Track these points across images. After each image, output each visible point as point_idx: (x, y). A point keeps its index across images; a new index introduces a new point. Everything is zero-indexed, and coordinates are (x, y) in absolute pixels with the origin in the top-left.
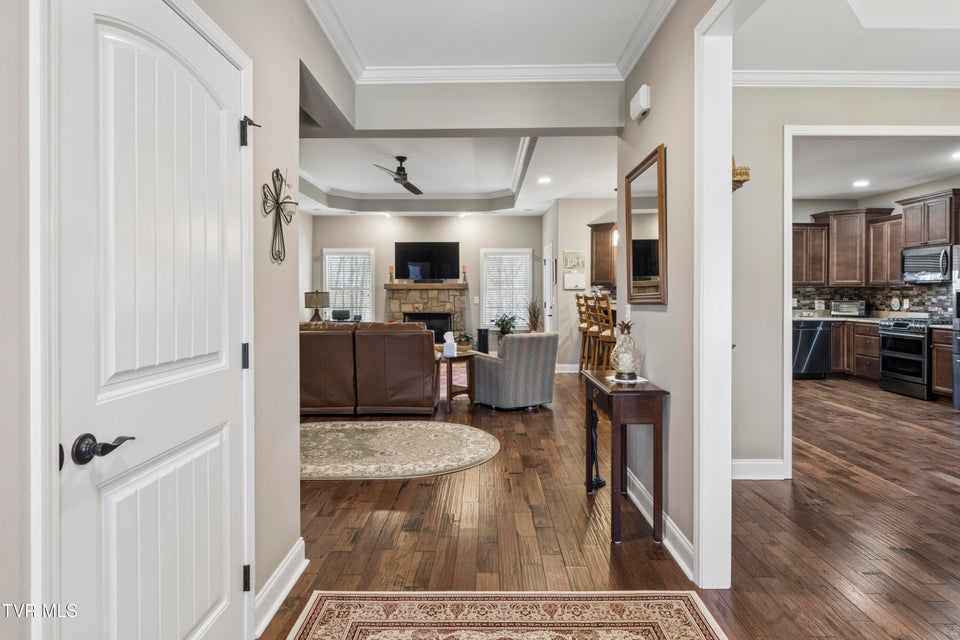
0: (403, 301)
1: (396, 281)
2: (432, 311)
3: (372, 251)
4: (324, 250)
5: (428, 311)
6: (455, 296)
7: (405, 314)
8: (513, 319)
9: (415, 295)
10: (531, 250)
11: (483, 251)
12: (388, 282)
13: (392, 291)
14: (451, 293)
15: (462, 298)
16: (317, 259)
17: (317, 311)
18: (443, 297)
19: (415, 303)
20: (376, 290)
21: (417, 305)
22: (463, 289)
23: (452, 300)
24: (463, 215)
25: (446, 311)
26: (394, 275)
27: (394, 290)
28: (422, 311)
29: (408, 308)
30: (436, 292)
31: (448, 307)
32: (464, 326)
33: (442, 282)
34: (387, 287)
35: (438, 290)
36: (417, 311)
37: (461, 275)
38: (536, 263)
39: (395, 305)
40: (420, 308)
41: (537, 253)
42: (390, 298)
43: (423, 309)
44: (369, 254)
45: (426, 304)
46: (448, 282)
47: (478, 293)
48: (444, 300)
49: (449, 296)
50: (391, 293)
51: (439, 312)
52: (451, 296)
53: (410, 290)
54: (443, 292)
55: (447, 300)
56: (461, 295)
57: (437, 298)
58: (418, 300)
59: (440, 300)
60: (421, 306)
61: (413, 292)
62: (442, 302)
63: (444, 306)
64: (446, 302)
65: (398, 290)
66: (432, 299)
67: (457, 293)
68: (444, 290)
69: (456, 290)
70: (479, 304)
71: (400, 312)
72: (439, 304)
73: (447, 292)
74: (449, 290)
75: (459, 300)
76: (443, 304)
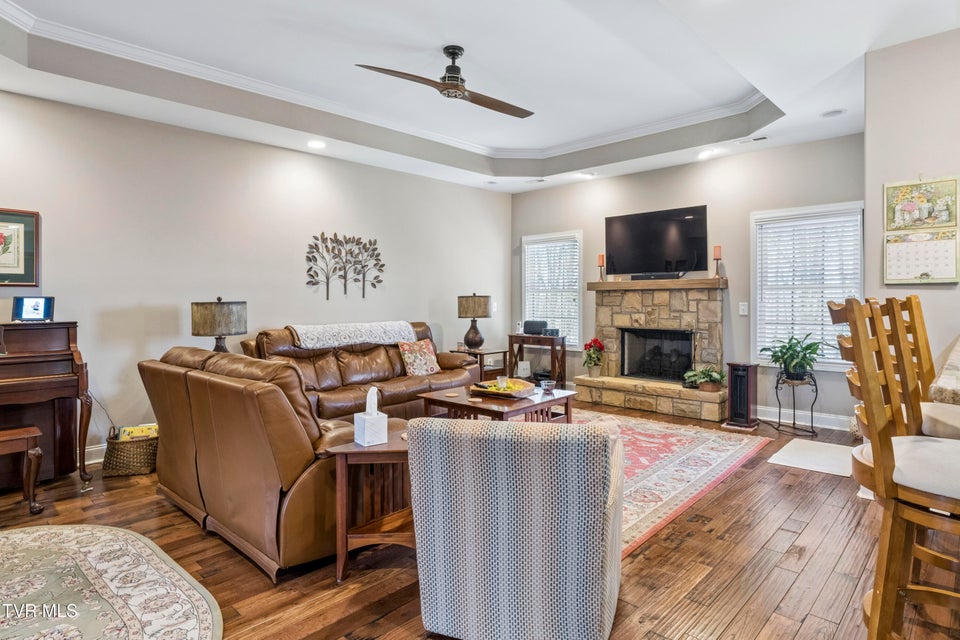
0: (616, 309)
1: (611, 278)
2: (662, 327)
3: (579, 235)
4: (524, 239)
5: (653, 326)
6: (698, 301)
7: (623, 330)
8: (812, 347)
9: (633, 300)
11: (756, 216)
12: (596, 278)
14: (693, 295)
15: (712, 305)
16: (516, 252)
17: (474, 322)
18: (678, 302)
19: (634, 312)
21: (636, 316)
22: (718, 288)
23: (693, 308)
24: (705, 153)
25: (683, 327)
26: (605, 268)
27: (603, 292)
29: (624, 321)
30: (666, 295)
31: (686, 322)
33: (678, 277)
34: (591, 286)
35: (670, 290)
36: (636, 325)
37: (711, 264)
39: (605, 312)
40: (641, 321)
42: (599, 305)
43: (647, 322)
44: (574, 239)
45: (650, 314)
46: (688, 277)
47: (747, 296)
48: (679, 308)
49: (688, 301)
50: (600, 296)
51: (671, 328)
52: (691, 302)
53: (626, 291)
54: (678, 294)
55: (685, 309)
56: (709, 299)
57: (669, 305)
58: (639, 307)
59: (673, 309)
60: (643, 317)
61: (630, 294)
62: (678, 311)
63: (680, 318)
64: (682, 311)
65: (609, 291)
66: (659, 305)
67: (703, 296)
68: (679, 290)
69: (701, 290)
70: (747, 317)
71: (612, 326)
72: (672, 314)
73: (684, 294)
74: (687, 290)
75: (707, 308)
76: (678, 315)
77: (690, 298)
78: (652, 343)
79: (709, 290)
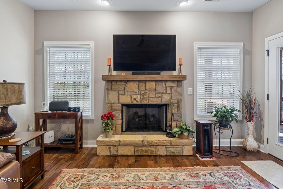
0: (121, 92)
1: (114, 73)
2: (150, 102)
4: (46, 43)
5: (145, 102)
6: (172, 87)
7: (123, 105)
9: (133, 87)
10: (242, 44)
11: (196, 46)
12: (107, 73)
13: (110, 82)
14: (169, 84)
15: (179, 89)
16: (39, 52)
18: (160, 88)
19: (133, 94)
20: (96, 81)
21: (134, 97)
22: (179, 81)
23: (169, 91)
25: (163, 102)
26: (112, 67)
27: (112, 81)
28: (140, 103)
29: (126, 100)
30: (153, 84)
31: (165, 99)
32: (181, 117)
33: (159, 73)
34: (105, 78)
35: (156, 81)
36: (135, 102)
37: (177, 67)
38: (246, 57)
39: (113, 96)
40: (138, 99)
41: (247, 48)
42: (108, 90)
43: (141, 100)
44: (88, 46)
45: (143, 95)
46: (165, 74)
47: (193, 85)
48: (161, 91)
49: (166, 87)
50: (109, 84)
51: (156, 103)
52: (167, 88)
53: (128, 81)
54: (160, 83)
55: (164, 92)
56: (177, 86)
57: (155, 90)
58: (136, 91)
59: (157, 92)
60: (139, 97)
61: (131, 83)
62: (159, 93)
63: (161, 97)
64: (163, 93)
65: (116, 81)
66: (149, 90)
67: (174, 85)
68: (161, 81)
69: (173, 81)
70: (193, 95)
71: (118, 103)
72: (157, 95)
73: (164, 83)
74: (166, 81)
75: (176, 91)
76: (160, 95)
77: (167, 86)
78: (133, 110)
79: (178, 81)
